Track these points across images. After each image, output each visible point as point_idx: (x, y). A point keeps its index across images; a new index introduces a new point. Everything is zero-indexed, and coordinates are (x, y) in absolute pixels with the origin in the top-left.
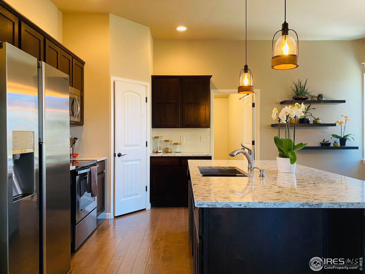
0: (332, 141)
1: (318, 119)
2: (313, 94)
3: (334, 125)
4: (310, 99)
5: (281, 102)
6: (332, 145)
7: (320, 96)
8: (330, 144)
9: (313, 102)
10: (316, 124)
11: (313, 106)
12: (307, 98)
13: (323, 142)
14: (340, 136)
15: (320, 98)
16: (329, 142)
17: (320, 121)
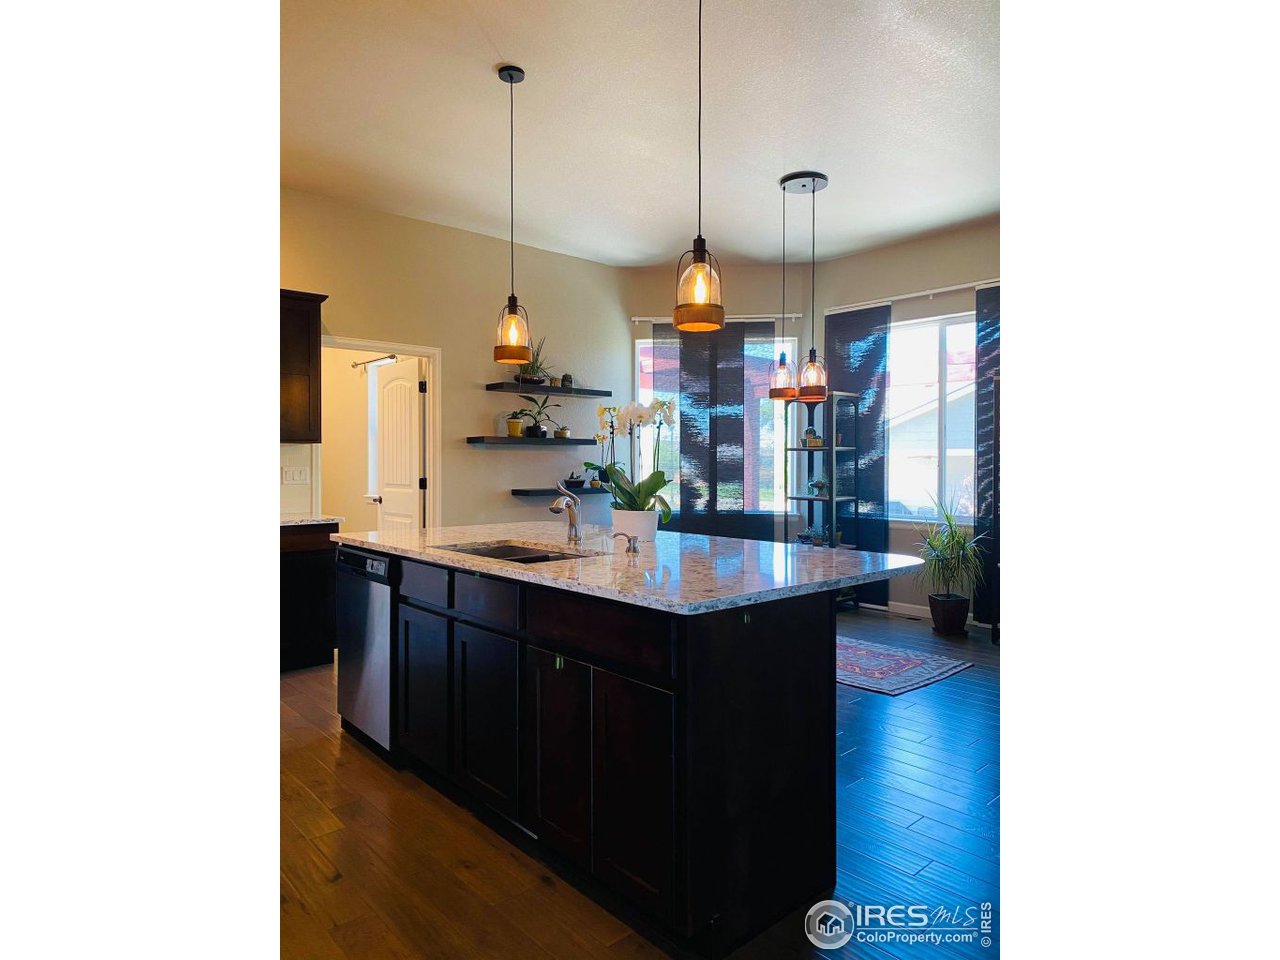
0: (588, 477)
1: (564, 429)
2: (552, 372)
3: (593, 442)
4: (547, 383)
5: (487, 386)
6: (587, 485)
7: (567, 379)
8: (583, 482)
9: (552, 390)
10: (560, 440)
11: (553, 399)
12: (543, 381)
13: (572, 477)
14: (599, 465)
15: (567, 383)
16: (581, 478)
17: (568, 434)
